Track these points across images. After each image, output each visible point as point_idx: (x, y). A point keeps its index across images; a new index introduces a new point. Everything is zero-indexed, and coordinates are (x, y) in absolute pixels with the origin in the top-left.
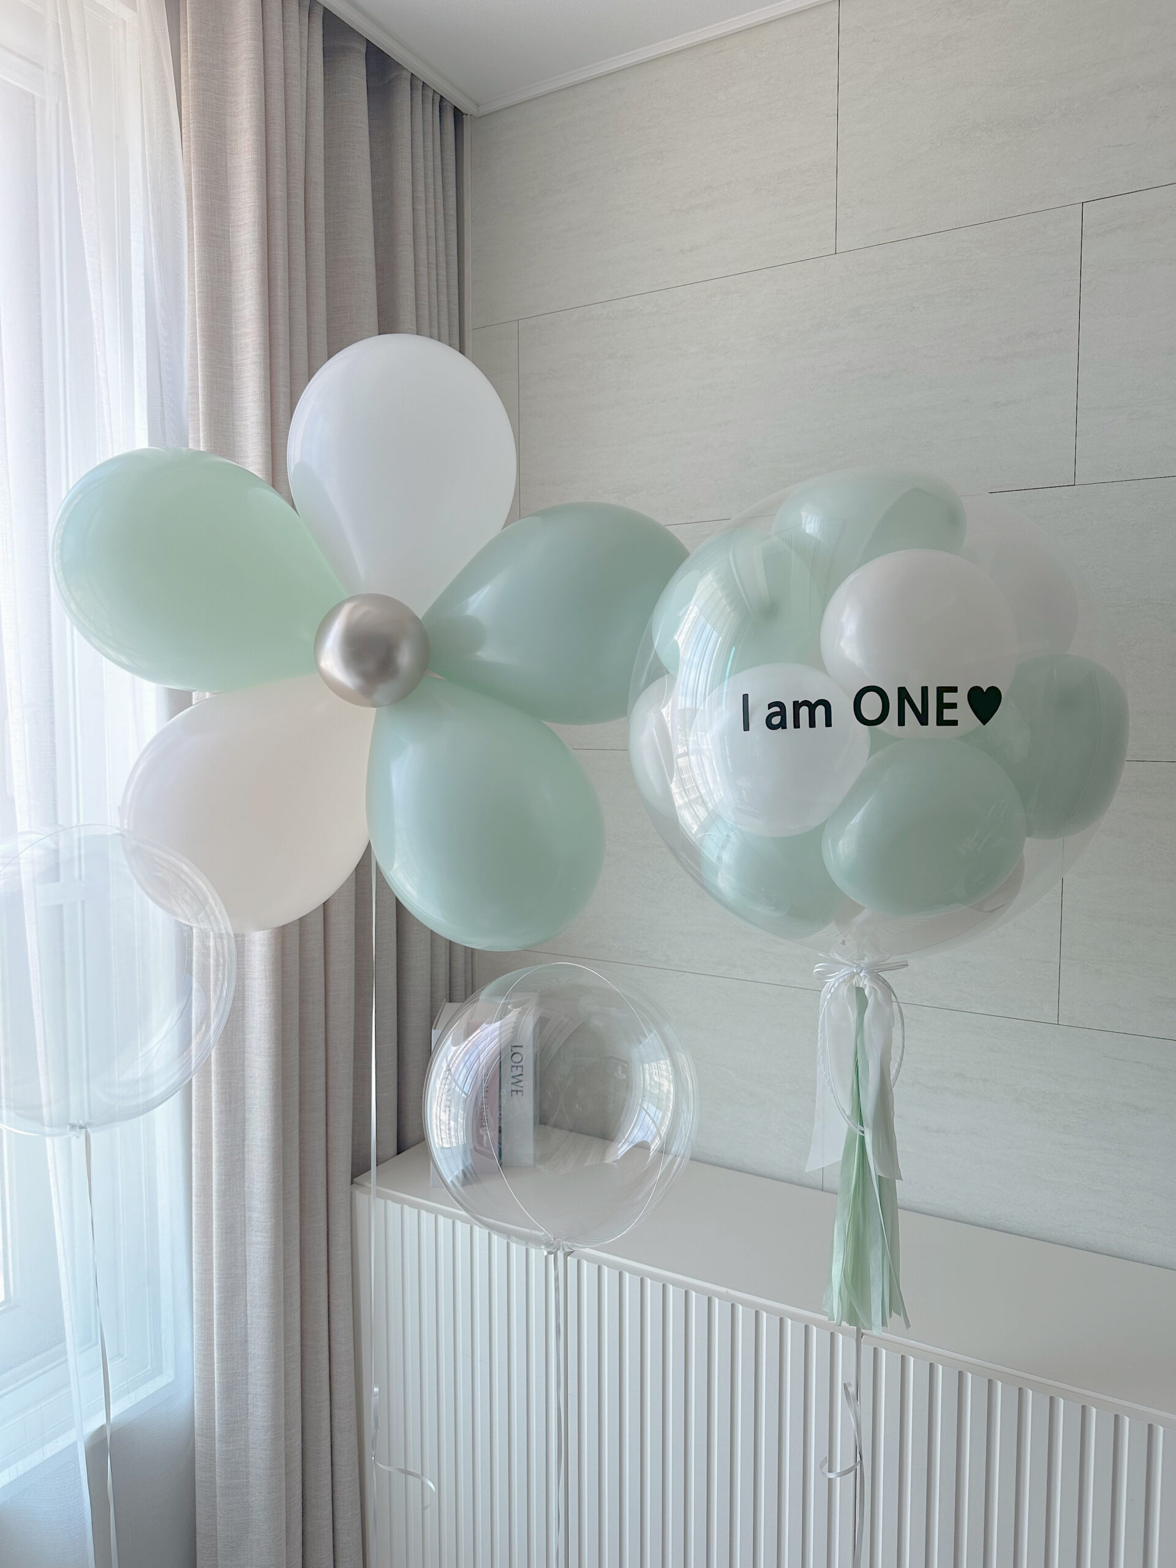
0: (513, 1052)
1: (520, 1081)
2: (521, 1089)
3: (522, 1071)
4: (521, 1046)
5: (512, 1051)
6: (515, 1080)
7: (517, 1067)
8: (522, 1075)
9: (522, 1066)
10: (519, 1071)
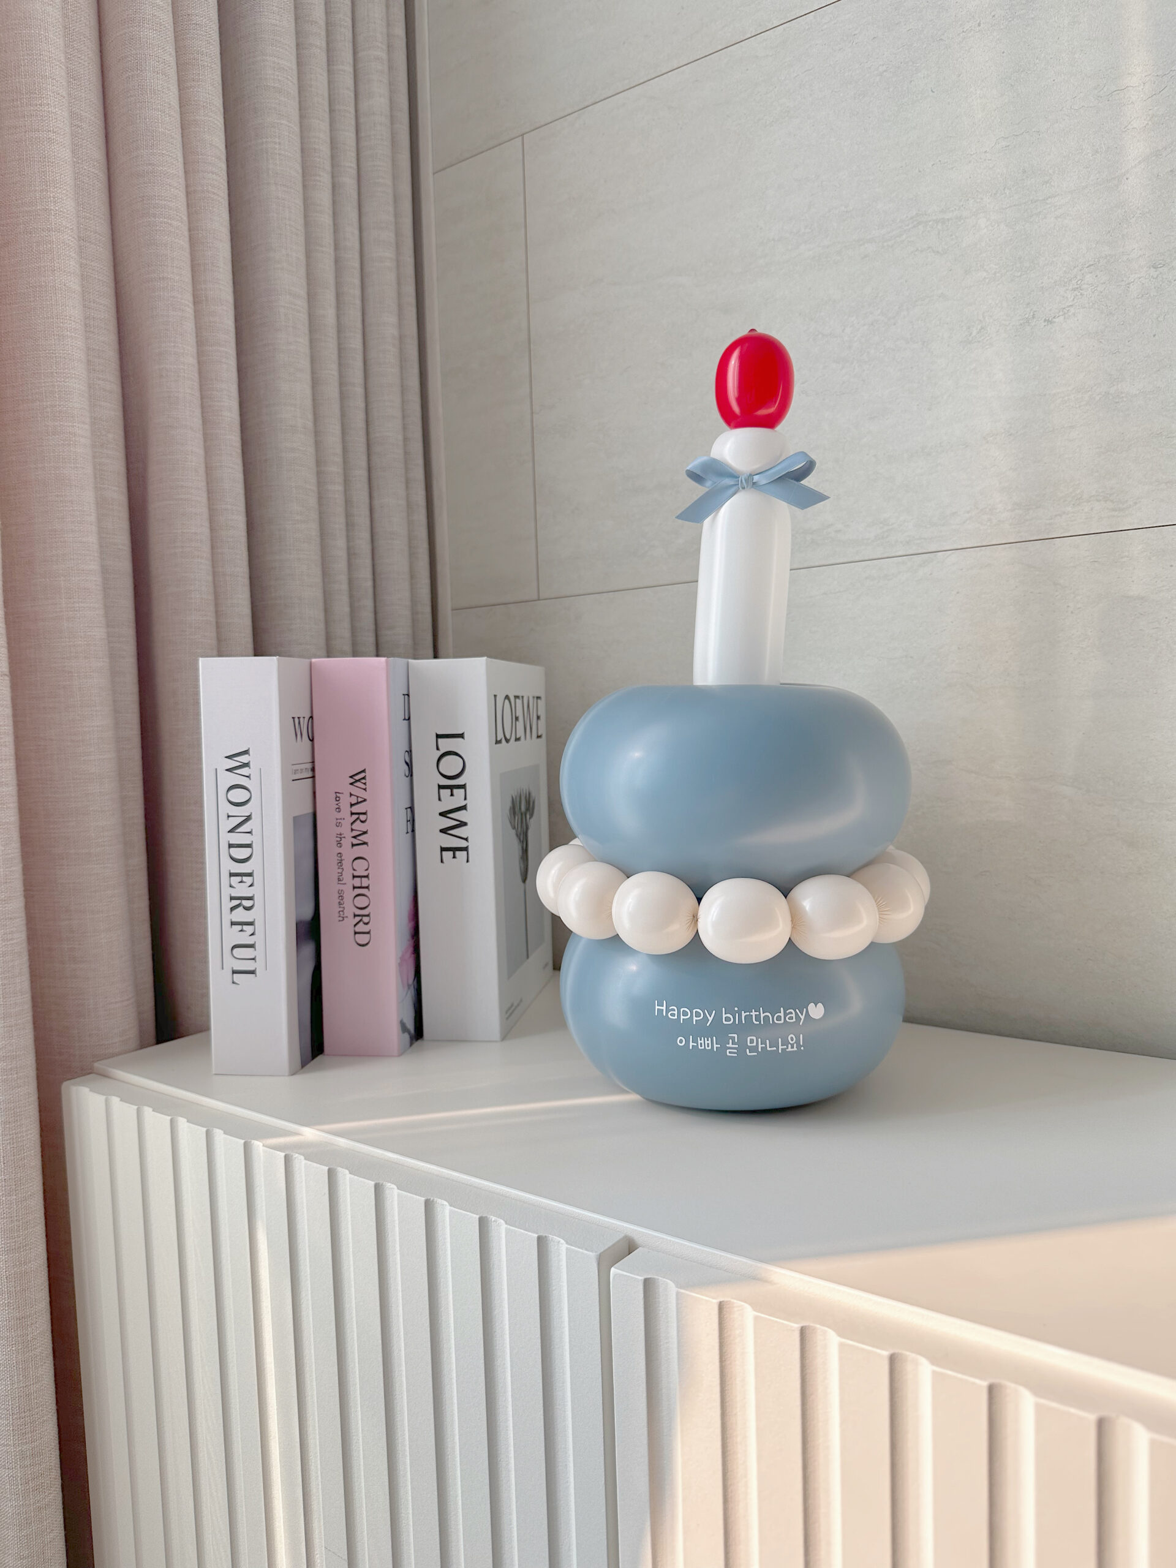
0: (442, 751)
1: (463, 824)
2: (463, 844)
3: (465, 799)
4: (461, 736)
5: (438, 749)
6: (447, 823)
7: (451, 787)
8: (464, 808)
9: (463, 787)
10: (458, 799)
